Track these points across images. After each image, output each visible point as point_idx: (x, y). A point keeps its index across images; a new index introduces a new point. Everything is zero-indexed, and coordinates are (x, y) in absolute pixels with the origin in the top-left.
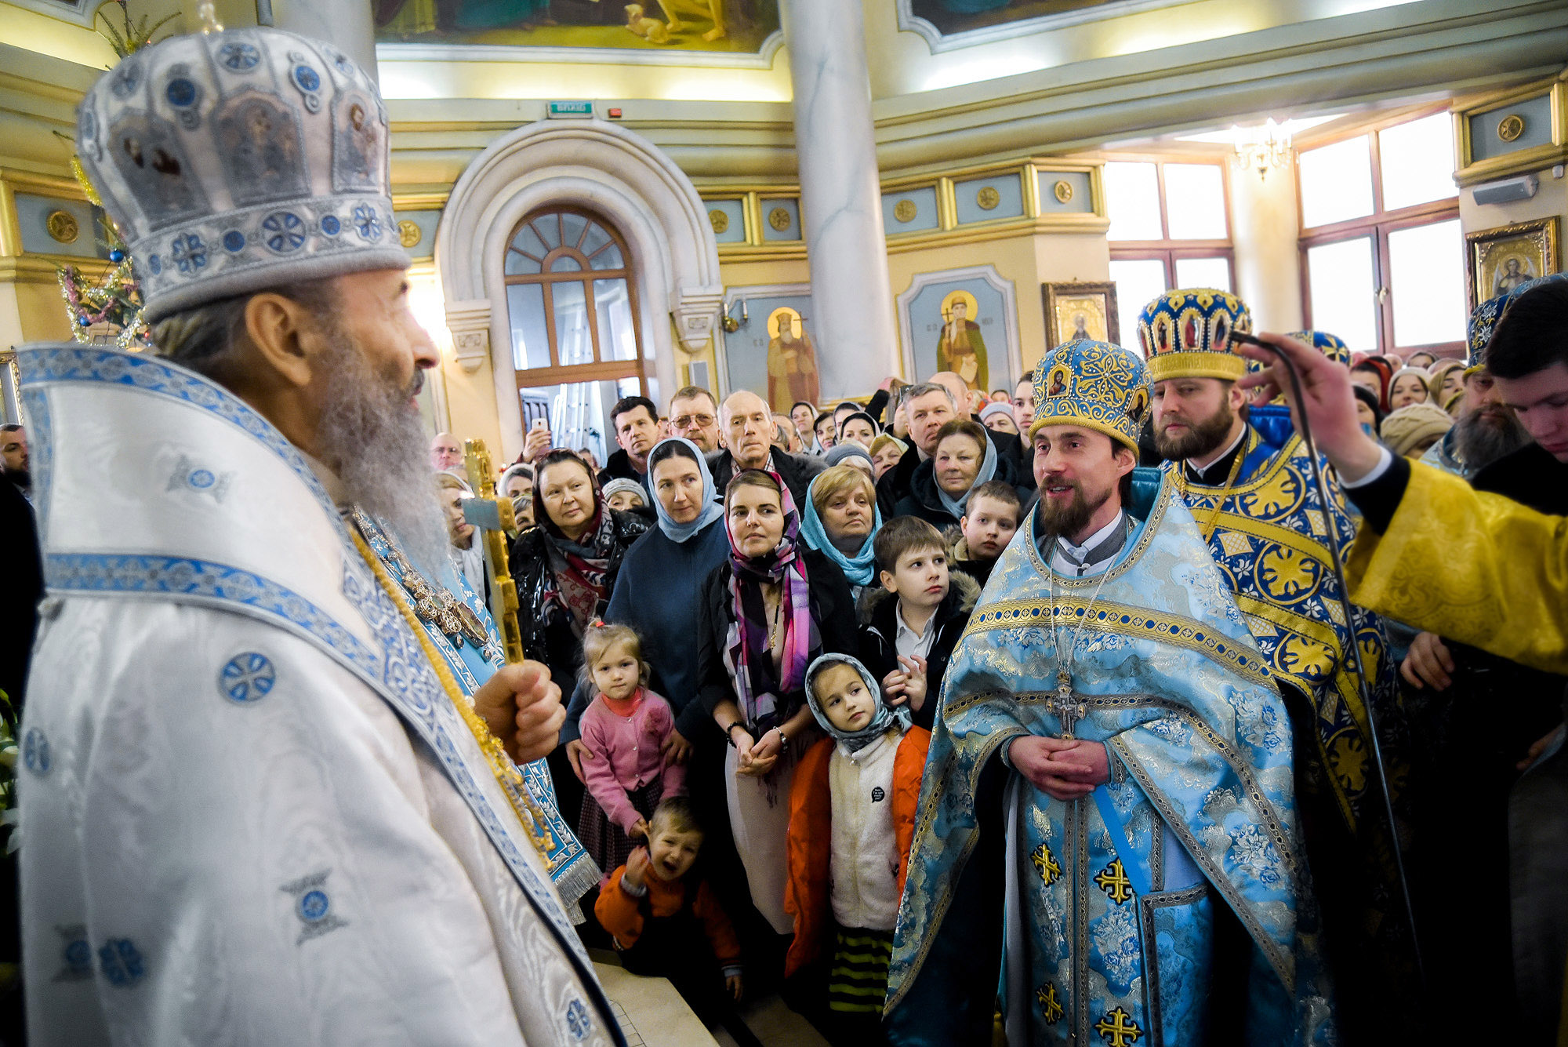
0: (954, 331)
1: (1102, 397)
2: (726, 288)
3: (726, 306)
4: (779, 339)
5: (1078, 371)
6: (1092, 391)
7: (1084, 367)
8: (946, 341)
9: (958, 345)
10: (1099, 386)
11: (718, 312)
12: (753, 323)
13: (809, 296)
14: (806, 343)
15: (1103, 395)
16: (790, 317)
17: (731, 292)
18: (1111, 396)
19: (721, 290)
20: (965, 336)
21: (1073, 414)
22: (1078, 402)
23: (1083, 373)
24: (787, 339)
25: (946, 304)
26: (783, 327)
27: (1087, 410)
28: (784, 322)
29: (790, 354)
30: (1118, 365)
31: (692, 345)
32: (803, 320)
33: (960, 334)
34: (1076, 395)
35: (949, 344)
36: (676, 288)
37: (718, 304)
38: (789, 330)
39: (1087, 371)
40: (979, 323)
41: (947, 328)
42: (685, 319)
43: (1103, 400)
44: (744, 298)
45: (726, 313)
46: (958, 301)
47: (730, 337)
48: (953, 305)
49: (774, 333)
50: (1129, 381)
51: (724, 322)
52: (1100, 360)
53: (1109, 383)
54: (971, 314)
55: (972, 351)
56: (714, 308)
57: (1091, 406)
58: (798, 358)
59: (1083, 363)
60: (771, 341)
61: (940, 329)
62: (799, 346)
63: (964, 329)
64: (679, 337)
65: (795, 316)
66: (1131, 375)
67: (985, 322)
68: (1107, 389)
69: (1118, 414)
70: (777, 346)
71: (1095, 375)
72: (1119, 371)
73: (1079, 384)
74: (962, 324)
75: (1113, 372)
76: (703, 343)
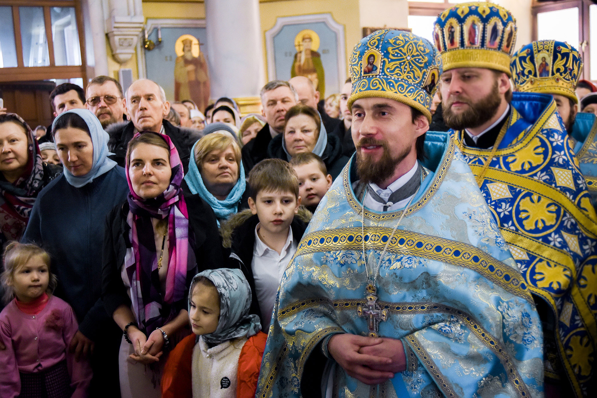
0: (303, 58)
1: (404, 76)
2: (147, 19)
3: (146, 32)
4: (183, 57)
5: (386, 55)
6: (397, 71)
7: (391, 52)
8: (297, 64)
9: (306, 67)
10: (402, 67)
11: (141, 35)
12: (165, 44)
13: (205, 28)
14: (202, 61)
15: (406, 74)
16: (191, 42)
17: (150, 22)
18: (411, 75)
19: (142, 19)
20: (311, 61)
21: (383, 90)
22: (387, 79)
23: (391, 56)
24: (189, 57)
25: (298, 39)
26: (186, 49)
27: (393, 86)
28: (187, 45)
29: (191, 67)
30: (417, 51)
31: (122, 57)
32: (200, 44)
33: (307, 60)
34: (385, 74)
35: (300, 67)
36: (111, 16)
37: (140, 30)
38: (190, 51)
39: (393, 55)
40: (320, 52)
41: (299, 55)
42: (117, 38)
43: (406, 78)
44: (159, 27)
45: (147, 36)
46: (306, 36)
47: (149, 54)
48: (304, 39)
49: (179, 52)
50: (425, 63)
51: (144, 43)
52: (403, 47)
53: (410, 64)
54: (315, 46)
55: (314, 71)
56: (138, 32)
57: (396, 82)
58: (196, 71)
59: (390, 49)
60: (177, 58)
61: (293, 54)
62: (198, 63)
63: (309, 56)
64: (112, 51)
65: (195, 41)
66: (426, 58)
67: (325, 52)
68: (409, 69)
69: (416, 88)
70: (182, 62)
71: (400, 57)
72: (418, 55)
73: (387, 65)
74: (309, 52)
75: (413, 56)
76: (129, 56)
